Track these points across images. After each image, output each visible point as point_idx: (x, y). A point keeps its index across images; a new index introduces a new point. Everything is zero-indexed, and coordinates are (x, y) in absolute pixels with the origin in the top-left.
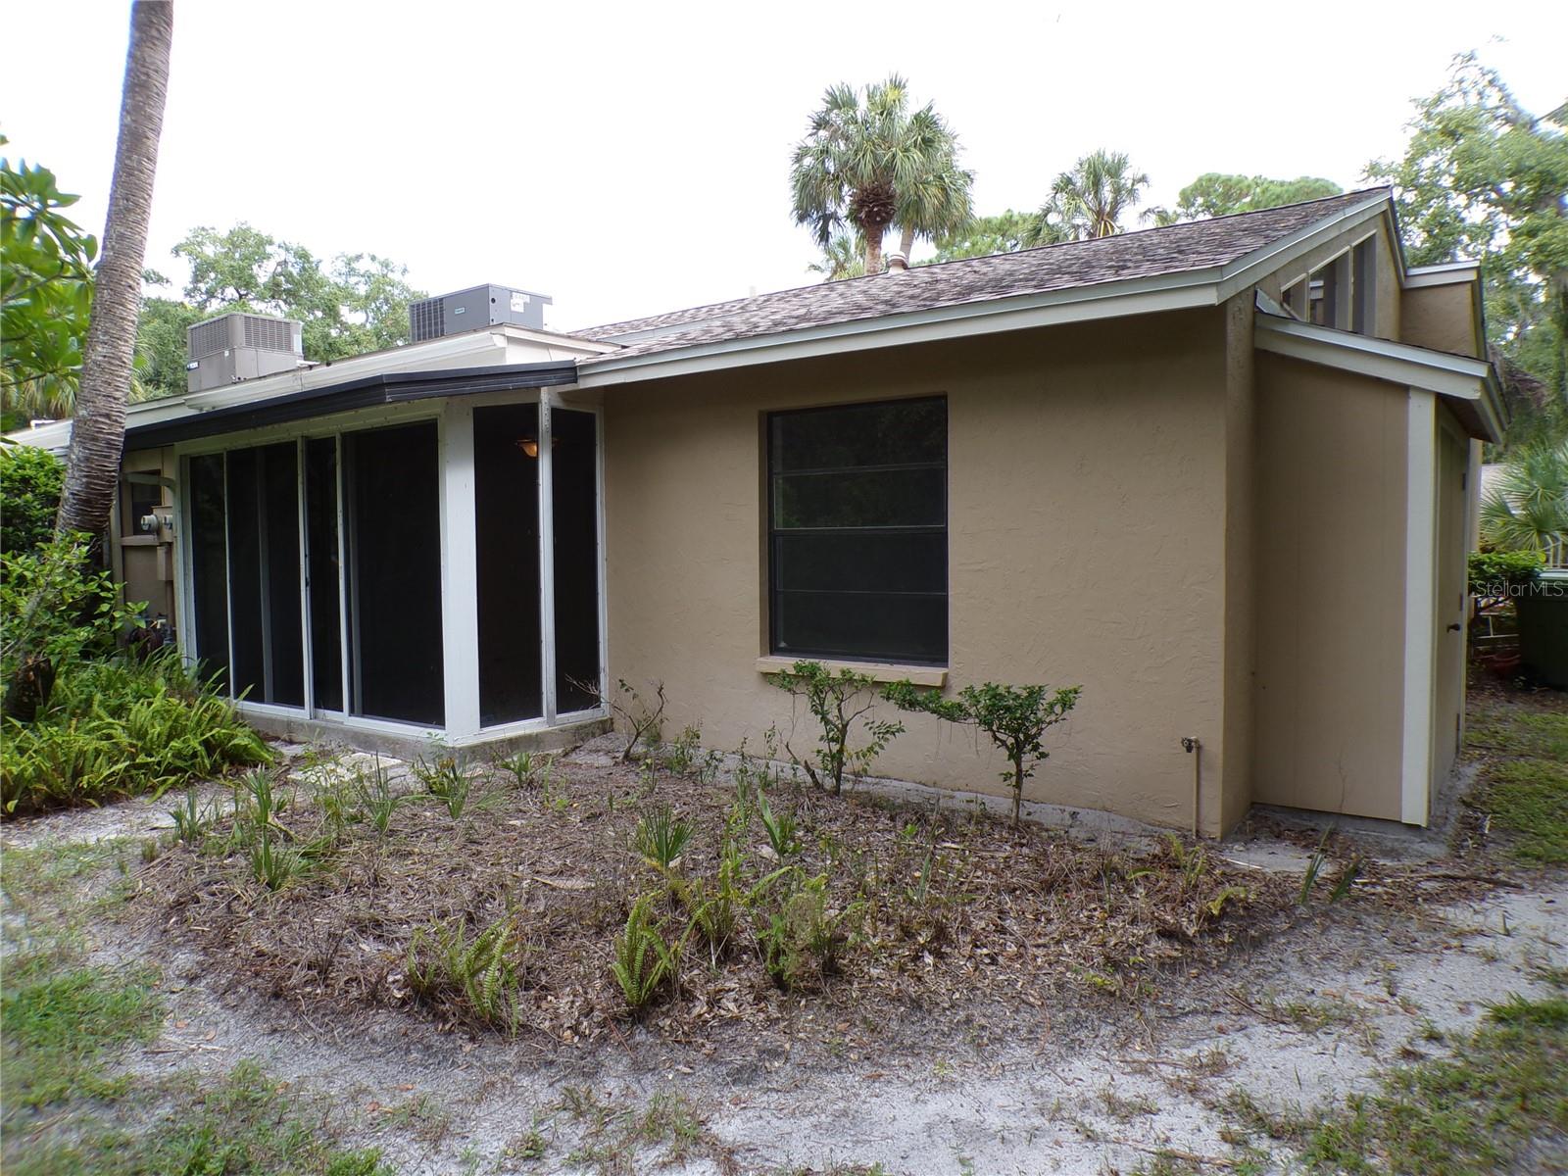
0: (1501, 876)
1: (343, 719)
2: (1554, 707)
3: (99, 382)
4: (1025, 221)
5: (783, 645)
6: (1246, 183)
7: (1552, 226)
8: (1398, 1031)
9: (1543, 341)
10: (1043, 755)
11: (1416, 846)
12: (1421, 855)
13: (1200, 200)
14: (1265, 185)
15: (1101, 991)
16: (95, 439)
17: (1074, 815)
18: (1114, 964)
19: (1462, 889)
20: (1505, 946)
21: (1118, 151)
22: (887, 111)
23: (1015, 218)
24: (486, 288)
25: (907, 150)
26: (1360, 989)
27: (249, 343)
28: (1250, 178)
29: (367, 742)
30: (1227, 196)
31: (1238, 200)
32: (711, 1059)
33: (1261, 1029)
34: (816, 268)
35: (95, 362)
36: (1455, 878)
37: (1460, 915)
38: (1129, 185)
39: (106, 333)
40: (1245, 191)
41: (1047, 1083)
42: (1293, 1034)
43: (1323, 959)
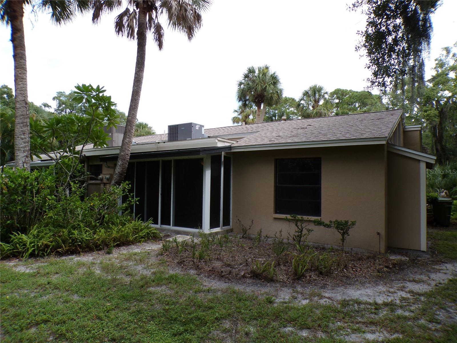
0: (443, 261)
1: (172, 227)
2: (443, 230)
3: (126, 147)
4: (290, 100)
5: (278, 211)
6: (348, 92)
7: (430, 110)
8: (433, 283)
9: (427, 137)
10: (349, 235)
11: (424, 255)
12: (425, 257)
13: (335, 96)
14: (353, 93)
15: (379, 276)
16: (125, 160)
17: (352, 249)
18: (378, 272)
19: (436, 263)
20: (448, 272)
21: (320, 85)
22: (264, 74)
23: (287, 99)
24: (191, 123)
25: (269, 85)
26: (424, 277)
27: (116, 132)
28: (349, 90)
29: (178, 233)
30: (343, 95)
31: (345, 96)
32: (315, 285)
33: (408, 283)
34: (236, 111)
35: (126, 142)
36: (434, 261)
37: (437, 267)
38: (323, 94)
39: (129, 136)
40: (347, 94)
41: (375, 289)
42: (414, 283)
43: (415, 273)
